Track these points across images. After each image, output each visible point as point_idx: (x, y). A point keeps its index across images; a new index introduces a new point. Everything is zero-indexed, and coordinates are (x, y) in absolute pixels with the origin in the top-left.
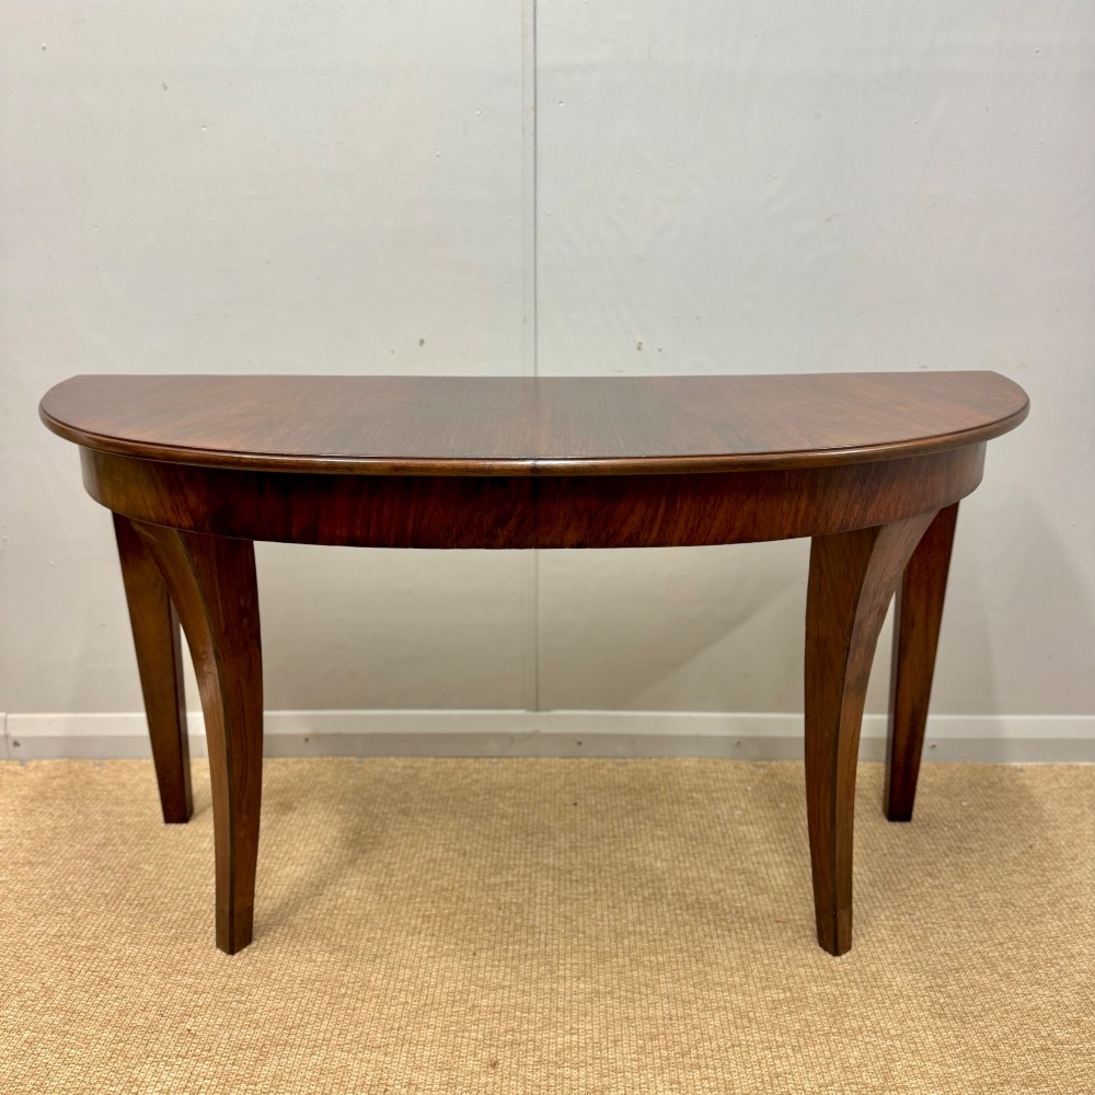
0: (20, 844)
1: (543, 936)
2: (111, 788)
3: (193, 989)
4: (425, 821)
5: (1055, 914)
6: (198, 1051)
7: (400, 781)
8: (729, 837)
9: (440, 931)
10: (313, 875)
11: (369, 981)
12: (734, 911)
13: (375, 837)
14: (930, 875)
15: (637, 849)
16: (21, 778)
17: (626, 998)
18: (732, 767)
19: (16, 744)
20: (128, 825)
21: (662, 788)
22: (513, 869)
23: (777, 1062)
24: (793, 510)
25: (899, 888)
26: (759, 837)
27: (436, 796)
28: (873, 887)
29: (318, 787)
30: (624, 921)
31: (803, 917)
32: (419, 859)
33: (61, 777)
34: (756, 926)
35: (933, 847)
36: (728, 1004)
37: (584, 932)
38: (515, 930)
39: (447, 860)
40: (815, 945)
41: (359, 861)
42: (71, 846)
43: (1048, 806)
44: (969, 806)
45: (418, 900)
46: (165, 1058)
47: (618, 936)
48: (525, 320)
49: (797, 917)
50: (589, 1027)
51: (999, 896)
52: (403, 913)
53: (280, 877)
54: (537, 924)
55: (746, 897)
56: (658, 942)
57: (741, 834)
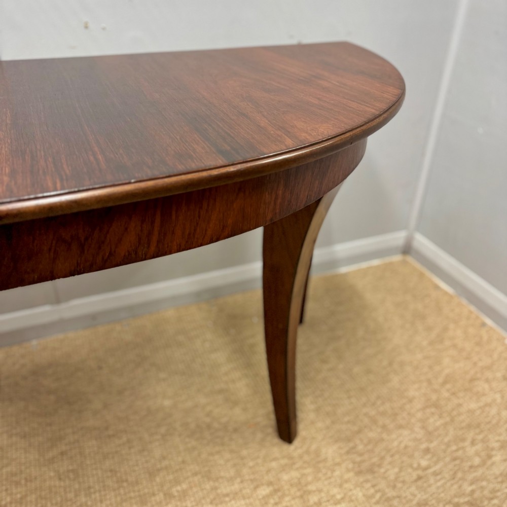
24: (273, 198)
31: (265, 418)
34: (238, 435)
55: (226, 412)
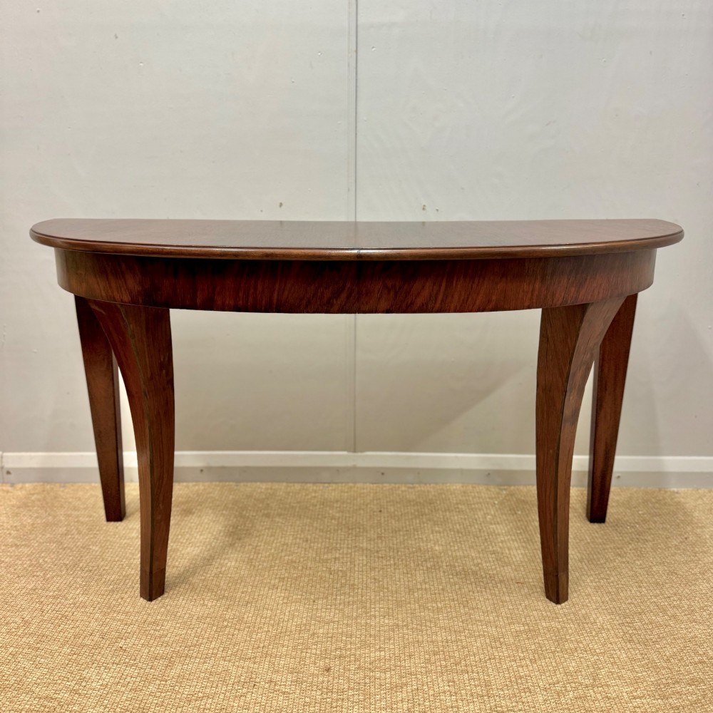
0: (10, 534)
1: (360, 591)
2: (70, 500)
3: (124, 622)
4: (281, 521)
5: (704, 579)
6: (127, 660)
7: (264, 497)
8: (484, 531)
9: (291, 587)
10: (206, 553)
11: (243, 618)
12: (488, 576)
13: (247, 530)
14: (619, 555)
15: (422, 539)
16: (11, 494)
17: (417, 629)
18: (484, 490)
19: (8, 473)
20: (82, 523)
21: (438, 502)
22: (339, 550)
23: (520, 669)
24: (531, 290)
25: (599, 563)
26: (504, 531)
27: (288, 506)
28: (581, 562)
29: (209, 500)
30: (414, 582)
31: (535, 580)
32: (276, 543)
33: (38, 494)
34: (503, 586)
35: (621, 538)
36: (485, 633)
37: (388, 589)
38: (341, 587)
39: (295, 544)
40: (543, 598)
41: (236, 545)
42: (43, 535)
43: (696, 514)
44: (643, 514)
45: (276, 568)
46: (105, 665)
47: (410, 591)
48: (349, 190)
49: (531, 580)
50: (392, 647)
51: (666, 568)
52: (266, 576)
53: (183, 554)
54: (356, 583)
55: (496, 568)
56: (437, 595)
57: (492, 530)
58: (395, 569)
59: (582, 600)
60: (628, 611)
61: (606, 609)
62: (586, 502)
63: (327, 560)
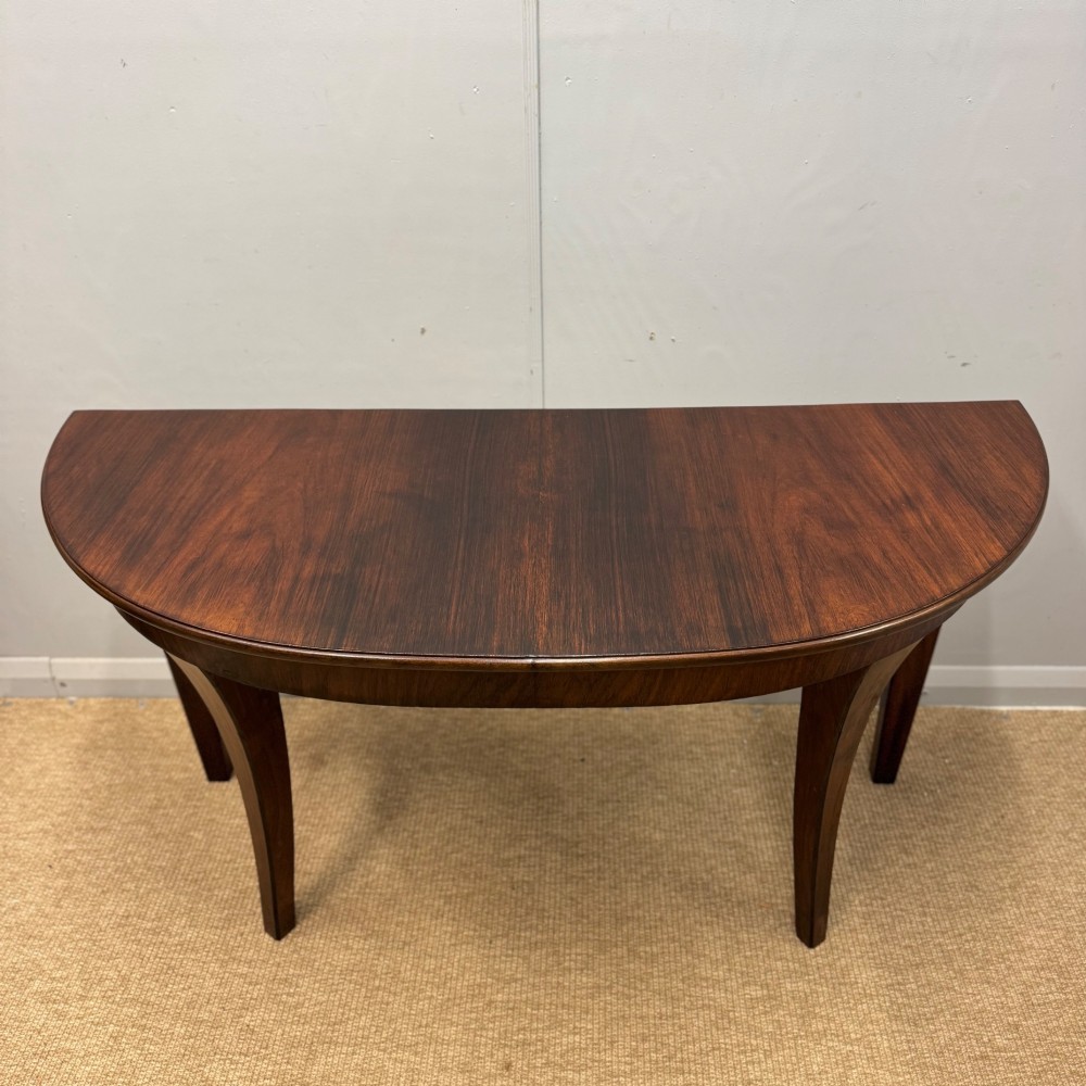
0: (81, 806)
1: (551, 921)
2: (155, 734)
3: (248, 980)
4: (445, 779)
5: (1014, 900)
6: (257, 1048)
7: (421, 728)
8: (724, 802)
9: (460, 914)
10: (346, 846)
11: (400, 971)
12: (723, 892)
13: (400, 800)
14: (906, 852)
15: (638, 817)
16: (73, 721)
17: (623, 994)
18: (731, 712)
19: (63, 685)
20: (176, 783)
21: (664, 740)
22: (525, 841)
23: (750, 1067)
25: (875, 866)
26: (751, 802)
27: (454, 748)
28: (851, 865)
29: (346, 735)
30: (624, 904)
31: (785, 902)
32: (440, 826)
33: (109, 720)
34: (742, 911)
35: (912, 816)
36: (711, 1003)
37: (588, 917)
38: (527, 914)
39: (465, 829)
40: (793, 936)
41: (386, 830)
42: (126, 808)
43: (1025, 765)
44: (950, 764)
45: (440, 877)
46: (230, 1056)
47: (618, 922)
49: (779, 901)
50: (590, 1026)
51: (965, 878)
52: (427, 893)
53: (316, 848)
54: (547, 906)
55: (735, 876)
56: (653, 929)
57: (735, 798)
58: (599, 879)
59: (844, 941)
60: (902, 962)
61: (874, 958)
62: (872, 740)
63: (509, 860)
